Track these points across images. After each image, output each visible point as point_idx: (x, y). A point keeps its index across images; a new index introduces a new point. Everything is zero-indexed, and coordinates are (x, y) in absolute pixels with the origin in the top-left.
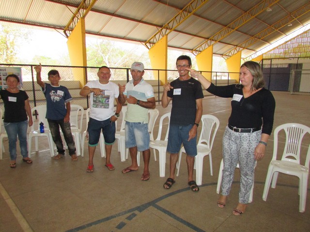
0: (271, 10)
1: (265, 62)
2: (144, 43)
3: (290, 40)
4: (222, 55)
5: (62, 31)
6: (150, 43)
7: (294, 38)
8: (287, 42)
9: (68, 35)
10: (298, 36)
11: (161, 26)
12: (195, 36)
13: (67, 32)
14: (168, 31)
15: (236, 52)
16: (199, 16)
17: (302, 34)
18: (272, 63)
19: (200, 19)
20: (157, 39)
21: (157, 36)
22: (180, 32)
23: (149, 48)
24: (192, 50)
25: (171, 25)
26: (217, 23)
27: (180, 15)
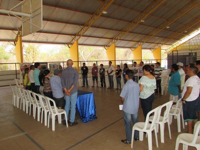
0: (169, 27)
1: (174, 52)
2: (104, 47)
3: (192, 38)
4: (150, 49)
5: (67, 45)
6: (107, 46)
7: (194, 37)
8: (190, 39)
9: (70, 46)
10: (196, 36)
11: (112, 39)
12: (131, 41)
13: (69, 45)
14: (116, 41)
15: (158, 47)
16: (131, 32)
17: (198, 34)
18: (178, 53)
19: (132, 34)
20: (110, 44)
21: (110, 43)
22: (122, 40)
23: (106, 49)
24: (131, 48)
25: (117, 38)
26: (142, 34)
27: (120, 34)
